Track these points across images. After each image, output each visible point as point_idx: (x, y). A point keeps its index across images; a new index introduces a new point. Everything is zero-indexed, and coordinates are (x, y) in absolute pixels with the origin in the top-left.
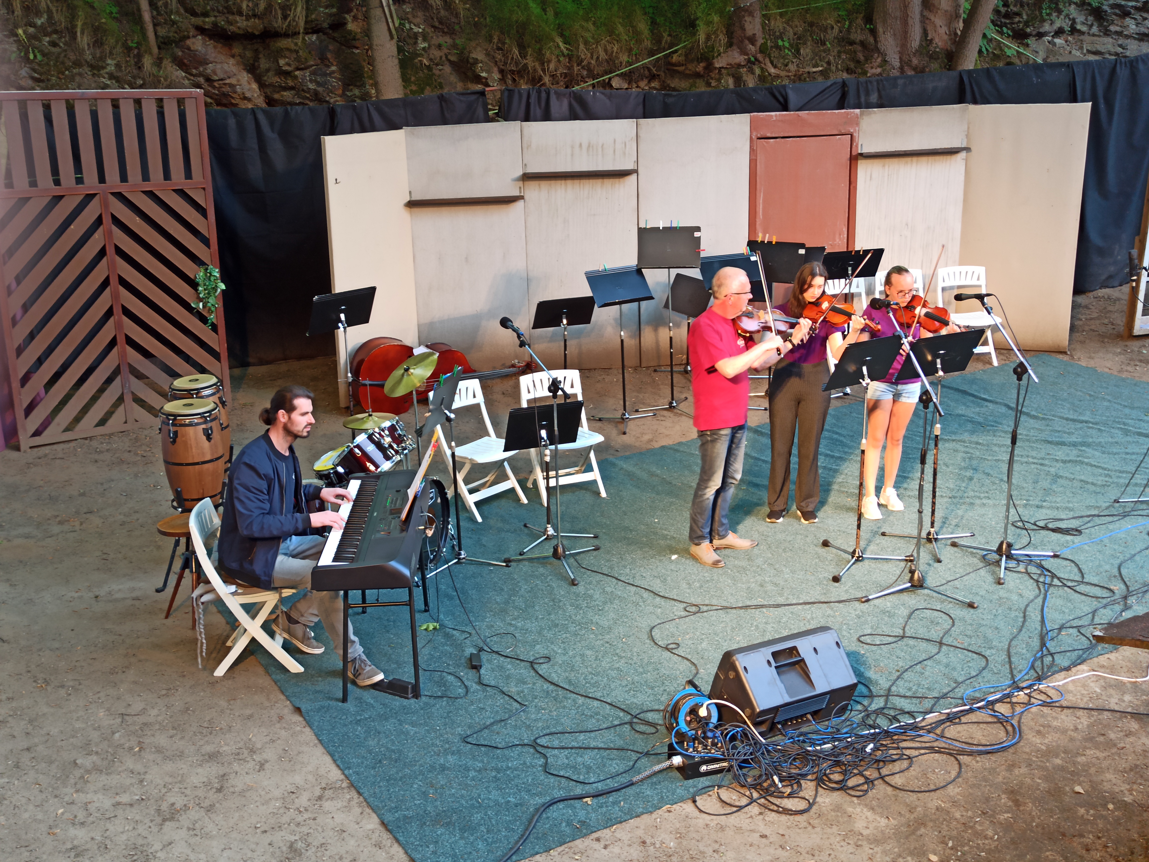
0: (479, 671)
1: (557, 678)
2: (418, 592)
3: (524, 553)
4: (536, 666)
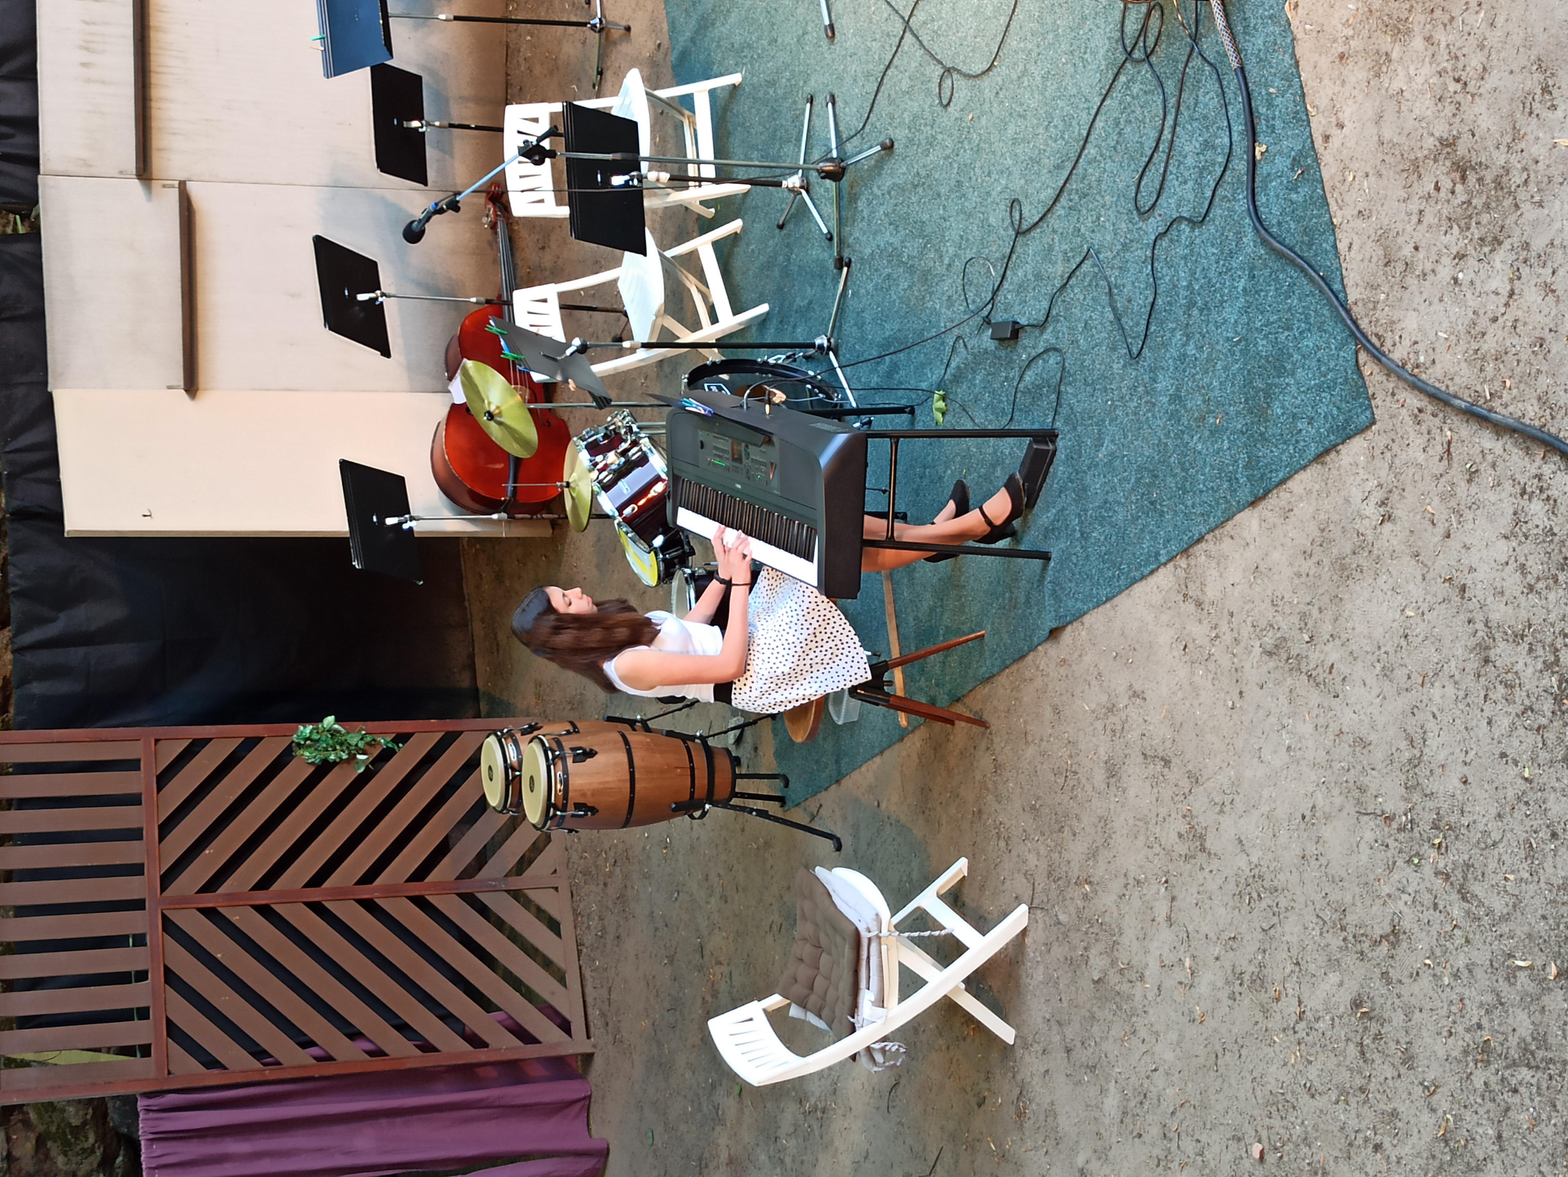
0: (1023, 327)
1: (1049, 191)
2: (879, 422)
3: (829, 232)
4: (1025, 226)
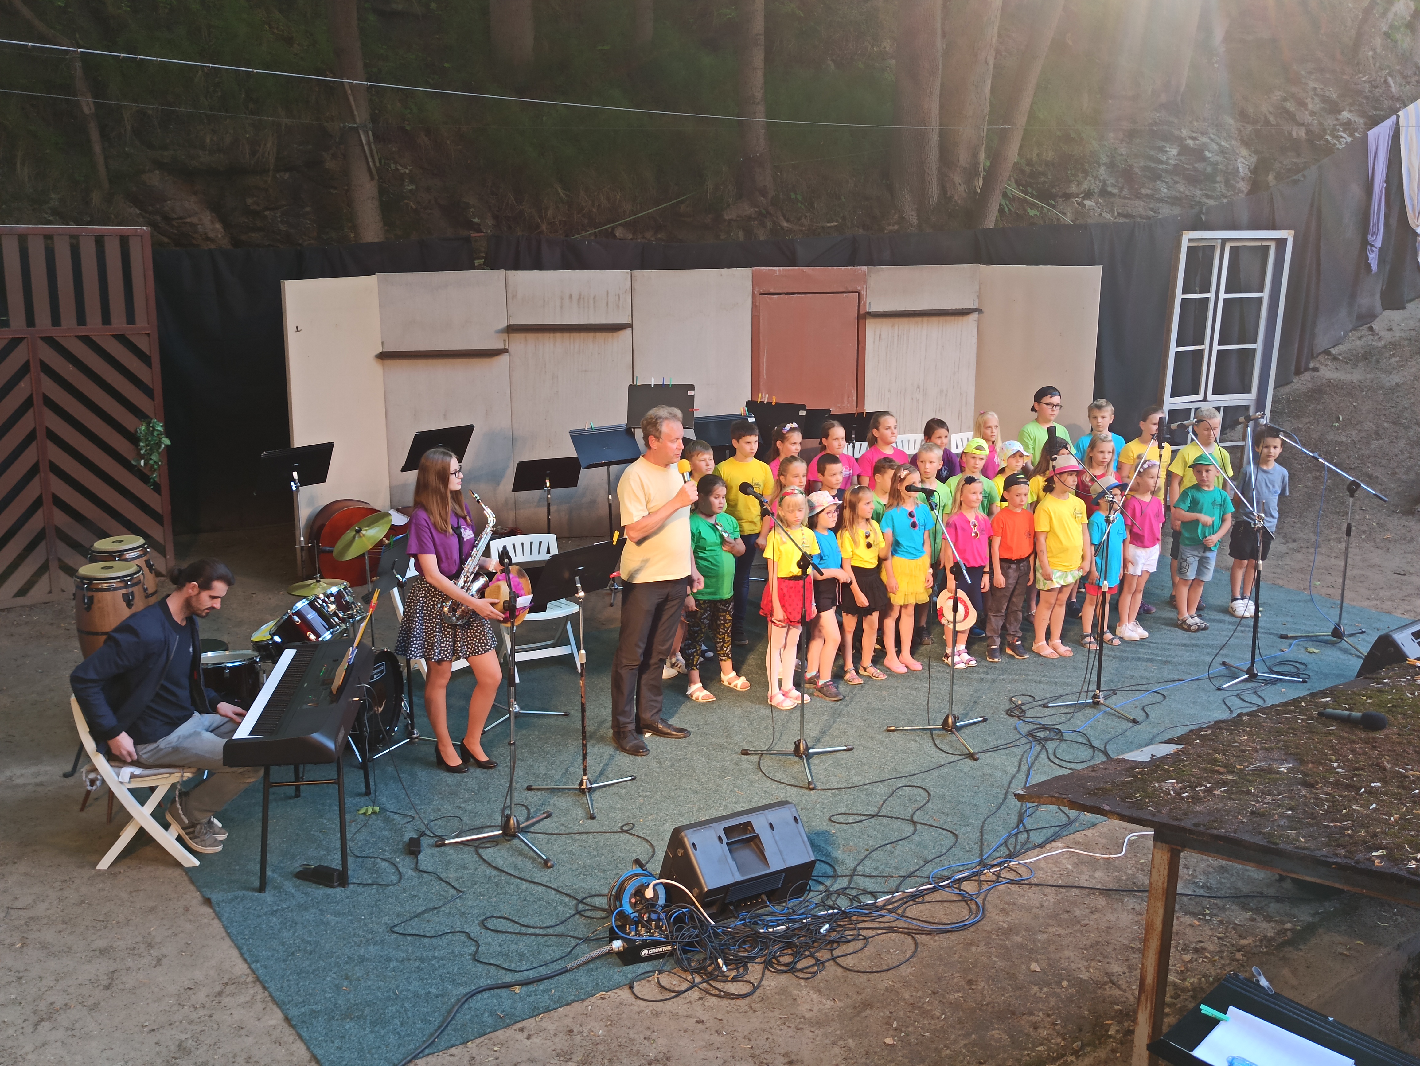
0: (417, 857)
4: (480, 851)
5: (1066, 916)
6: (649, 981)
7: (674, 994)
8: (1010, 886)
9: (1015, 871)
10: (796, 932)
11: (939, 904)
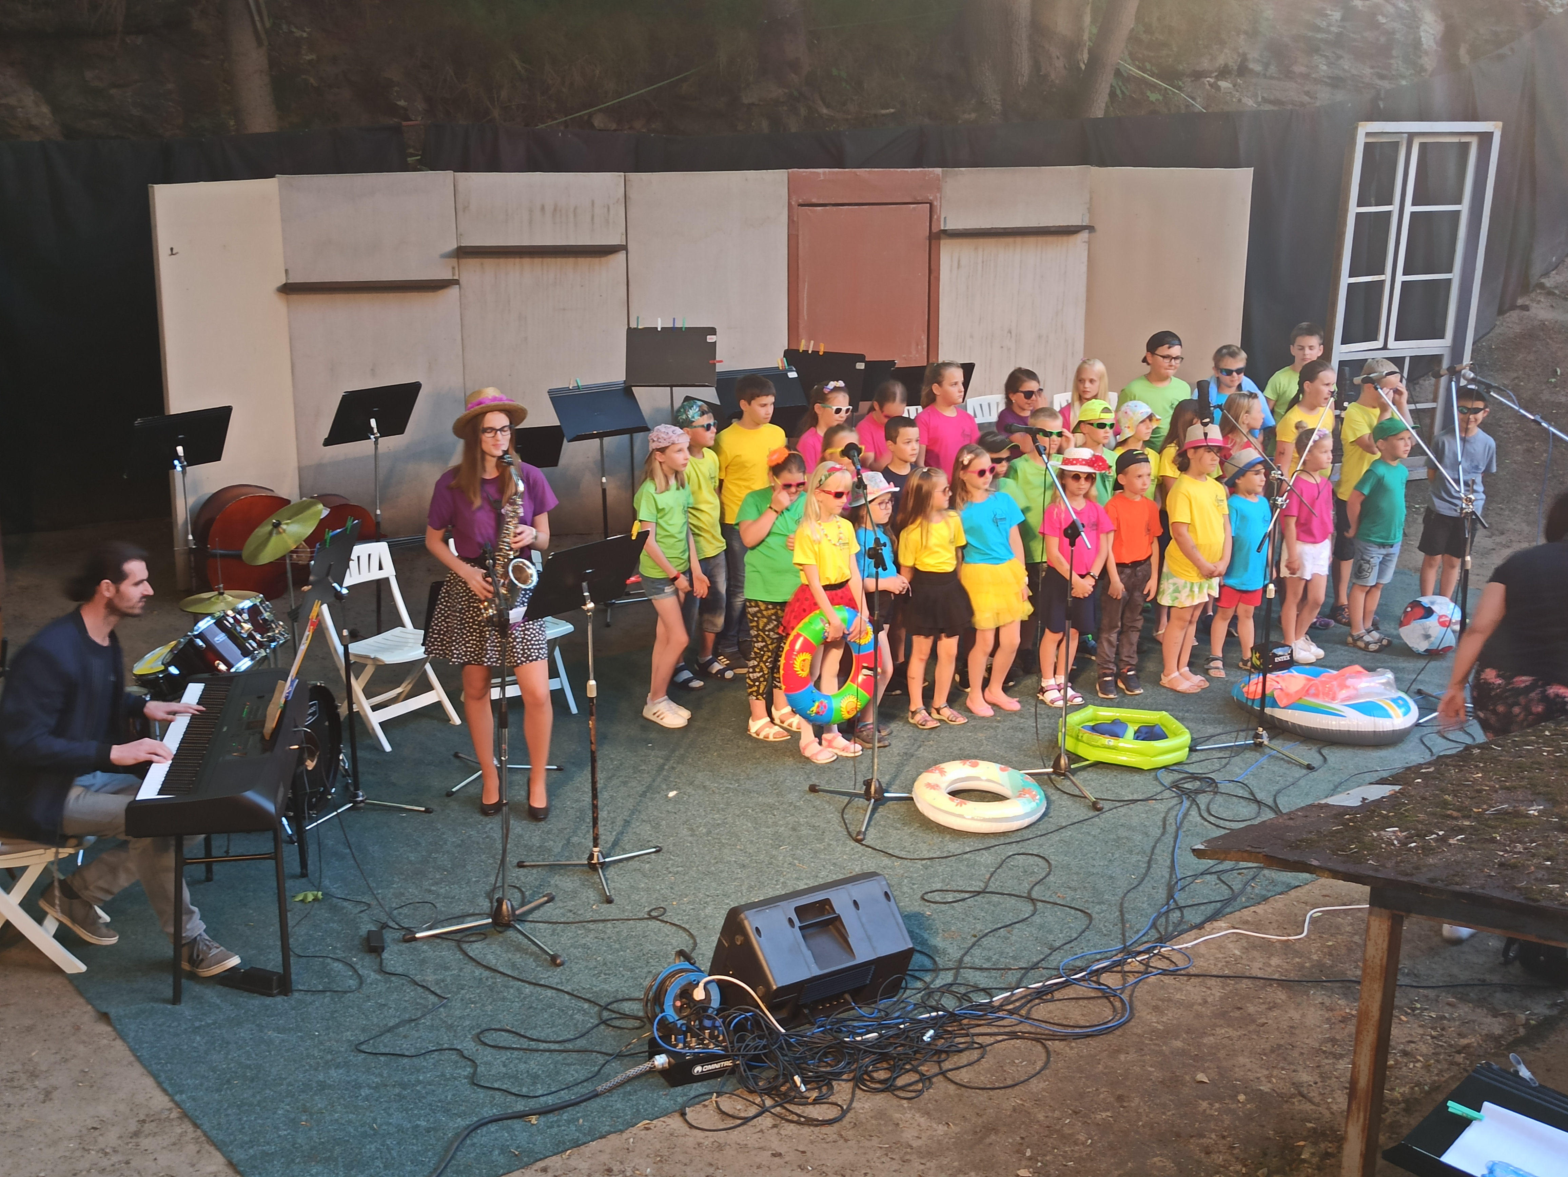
0: (380, 955)
1: (494, 961)
2: (293, 850)
3: (453, 793)
4: (464, 946)
5: (1237, 1014)
6: (705, 1106)
7: (739, 1122)
8: (1162, 978)
9: (1168, 959)
10: (892, 1040)
11: (1073, 1002)
